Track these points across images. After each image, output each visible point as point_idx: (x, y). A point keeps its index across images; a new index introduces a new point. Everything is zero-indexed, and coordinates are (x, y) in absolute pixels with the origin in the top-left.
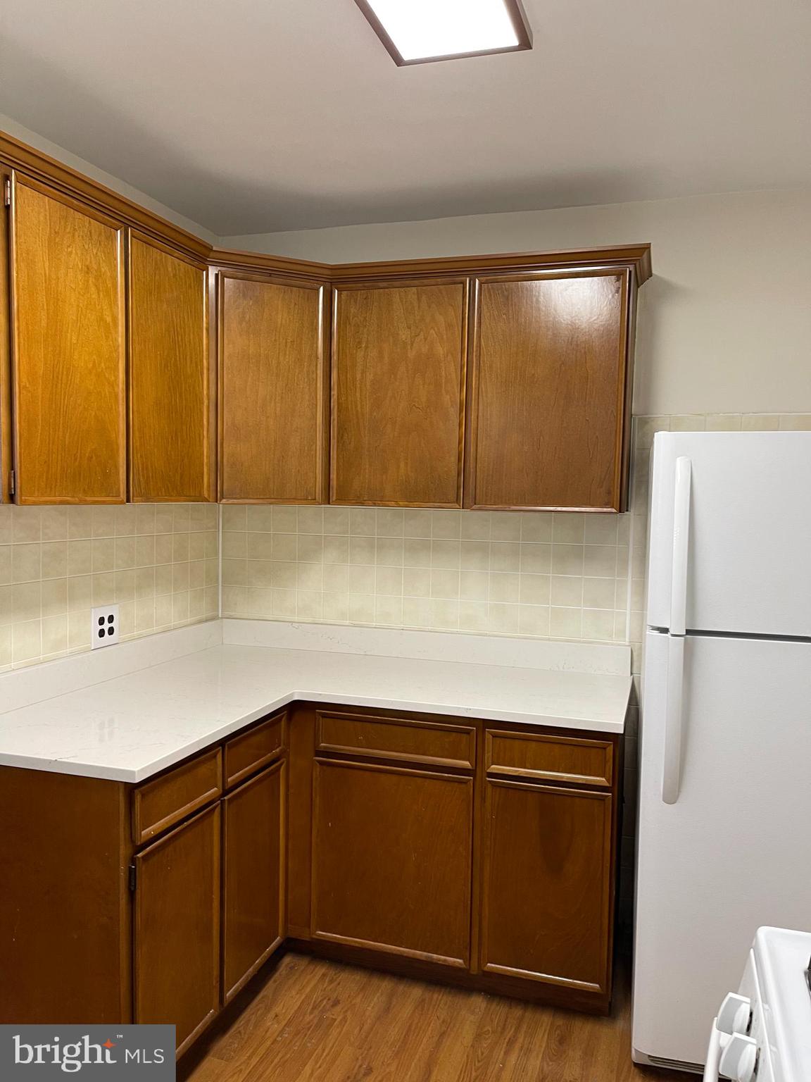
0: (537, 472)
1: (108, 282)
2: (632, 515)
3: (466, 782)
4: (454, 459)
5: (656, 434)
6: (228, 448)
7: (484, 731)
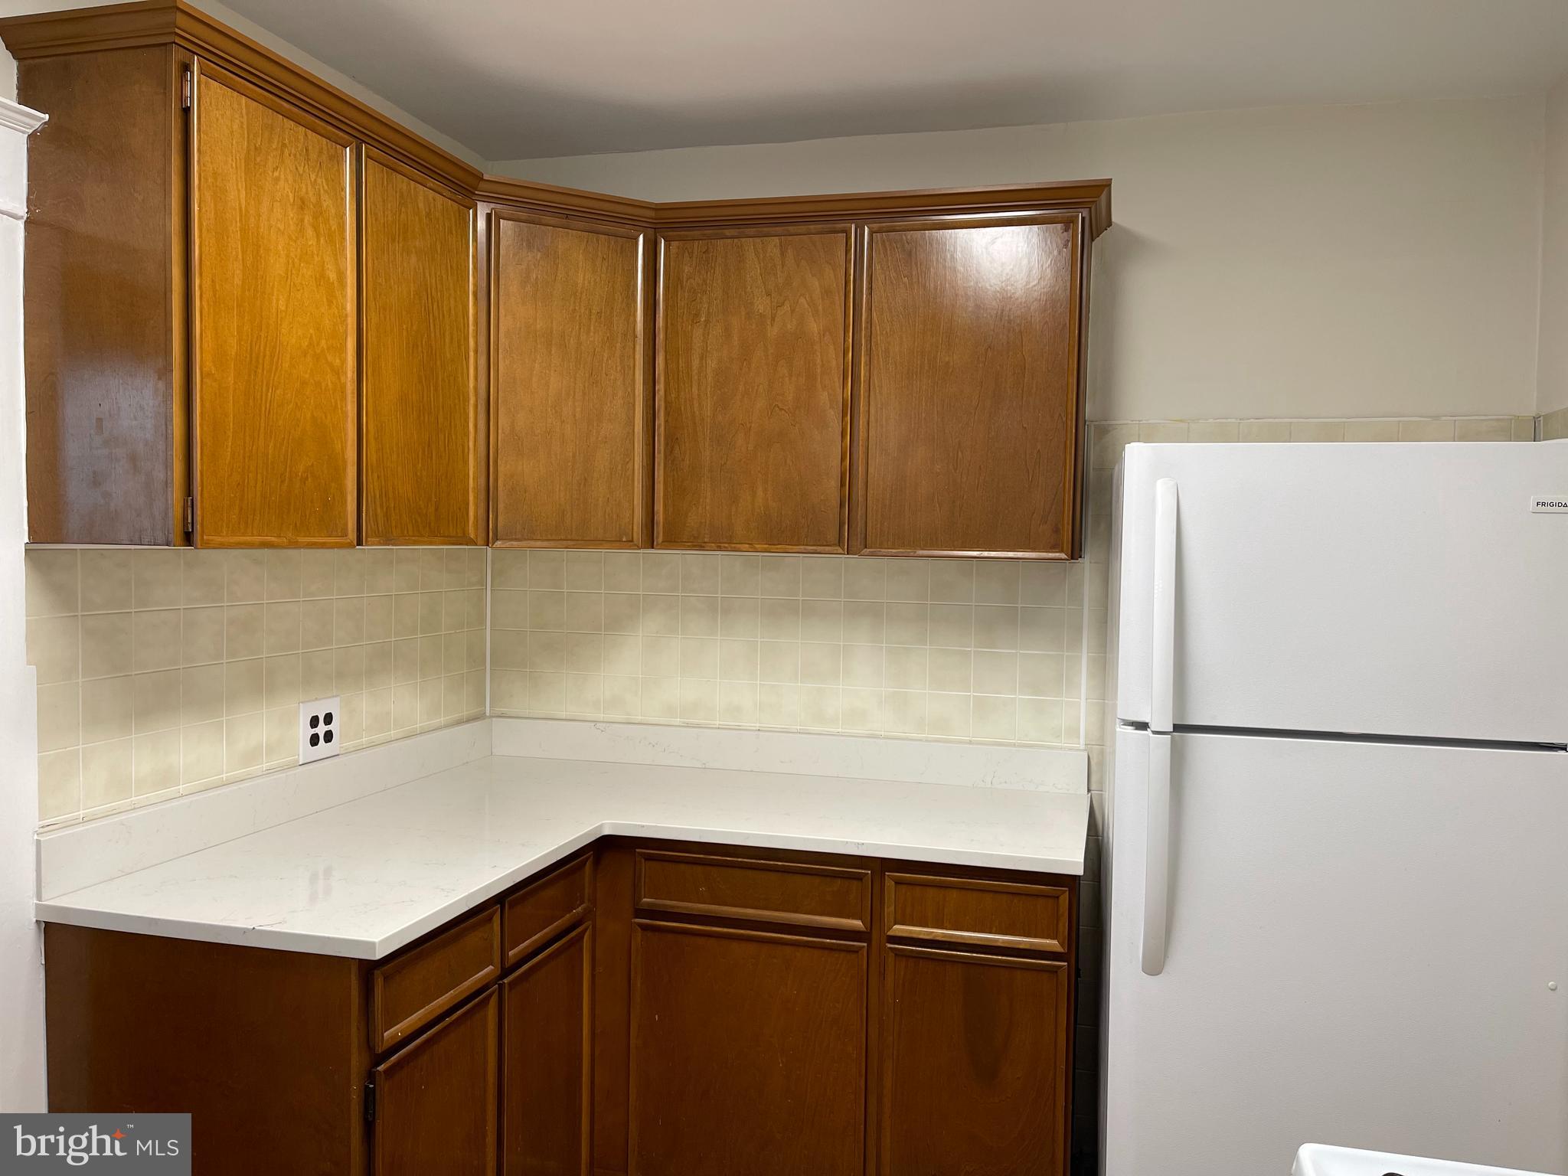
0: (954, 502)
1: (331, 222)
2: (1087, 565)
3: (856, 951)
4: (833, 483)
5: (1126, 446)
6: (505, 467)
7: (883, 876)
